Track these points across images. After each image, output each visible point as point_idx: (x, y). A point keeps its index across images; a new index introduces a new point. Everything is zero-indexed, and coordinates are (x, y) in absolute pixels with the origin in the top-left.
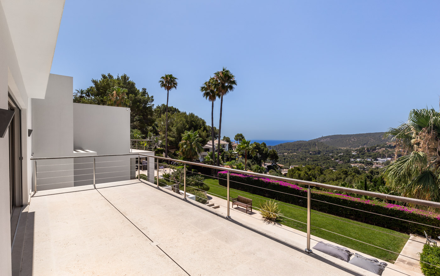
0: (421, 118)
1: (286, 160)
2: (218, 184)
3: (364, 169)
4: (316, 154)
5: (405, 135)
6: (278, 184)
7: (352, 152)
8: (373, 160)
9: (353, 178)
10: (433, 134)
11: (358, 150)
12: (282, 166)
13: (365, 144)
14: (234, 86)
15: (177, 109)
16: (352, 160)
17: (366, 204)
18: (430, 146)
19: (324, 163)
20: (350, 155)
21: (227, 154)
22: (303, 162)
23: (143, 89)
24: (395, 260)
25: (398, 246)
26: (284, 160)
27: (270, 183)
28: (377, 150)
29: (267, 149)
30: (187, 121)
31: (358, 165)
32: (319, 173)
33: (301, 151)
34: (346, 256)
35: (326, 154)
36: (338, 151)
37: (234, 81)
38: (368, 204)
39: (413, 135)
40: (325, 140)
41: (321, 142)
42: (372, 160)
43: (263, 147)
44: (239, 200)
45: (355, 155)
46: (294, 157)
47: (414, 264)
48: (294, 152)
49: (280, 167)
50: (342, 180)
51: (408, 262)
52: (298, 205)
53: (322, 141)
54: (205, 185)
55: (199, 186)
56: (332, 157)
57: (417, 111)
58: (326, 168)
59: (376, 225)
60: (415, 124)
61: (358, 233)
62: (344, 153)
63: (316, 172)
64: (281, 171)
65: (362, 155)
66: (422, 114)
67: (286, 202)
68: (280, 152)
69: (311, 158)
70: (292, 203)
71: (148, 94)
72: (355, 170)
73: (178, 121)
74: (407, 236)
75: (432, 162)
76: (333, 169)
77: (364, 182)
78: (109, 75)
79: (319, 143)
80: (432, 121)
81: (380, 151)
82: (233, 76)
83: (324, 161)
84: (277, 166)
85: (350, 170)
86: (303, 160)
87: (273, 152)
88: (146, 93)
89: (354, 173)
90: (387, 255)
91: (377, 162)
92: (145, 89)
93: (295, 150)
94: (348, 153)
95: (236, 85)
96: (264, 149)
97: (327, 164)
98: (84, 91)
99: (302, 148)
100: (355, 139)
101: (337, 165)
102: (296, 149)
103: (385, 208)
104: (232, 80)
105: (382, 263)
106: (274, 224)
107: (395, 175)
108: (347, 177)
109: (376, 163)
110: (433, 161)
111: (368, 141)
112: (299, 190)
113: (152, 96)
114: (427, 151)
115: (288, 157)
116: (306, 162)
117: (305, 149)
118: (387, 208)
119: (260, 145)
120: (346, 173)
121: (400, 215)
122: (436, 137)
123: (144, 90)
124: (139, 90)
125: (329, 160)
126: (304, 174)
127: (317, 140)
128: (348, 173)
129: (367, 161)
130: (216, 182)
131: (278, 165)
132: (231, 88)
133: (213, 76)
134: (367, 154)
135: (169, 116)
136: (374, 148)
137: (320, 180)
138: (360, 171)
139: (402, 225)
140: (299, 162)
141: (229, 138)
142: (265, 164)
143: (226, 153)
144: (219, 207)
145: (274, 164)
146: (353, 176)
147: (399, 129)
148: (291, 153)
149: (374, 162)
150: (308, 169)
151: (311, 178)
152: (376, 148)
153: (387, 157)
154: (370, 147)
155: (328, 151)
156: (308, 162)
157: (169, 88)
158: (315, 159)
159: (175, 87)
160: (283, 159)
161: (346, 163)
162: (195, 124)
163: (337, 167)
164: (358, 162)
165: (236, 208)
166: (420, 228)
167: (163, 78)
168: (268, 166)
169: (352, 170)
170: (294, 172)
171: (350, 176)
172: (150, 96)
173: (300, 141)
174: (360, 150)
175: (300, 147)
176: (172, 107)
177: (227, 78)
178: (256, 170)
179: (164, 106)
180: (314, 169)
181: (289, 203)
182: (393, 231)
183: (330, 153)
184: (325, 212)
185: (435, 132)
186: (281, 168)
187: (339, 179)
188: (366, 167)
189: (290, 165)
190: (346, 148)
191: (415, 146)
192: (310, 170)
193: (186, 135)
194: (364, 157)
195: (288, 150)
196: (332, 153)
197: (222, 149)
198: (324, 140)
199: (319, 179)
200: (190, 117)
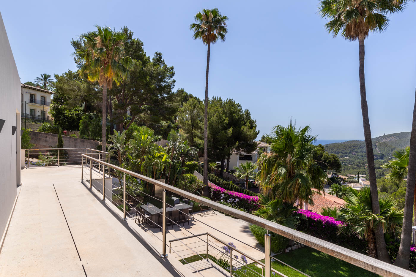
4: (378, 159)
12: (345, 178)
22: (361, 170)
23: (156, 53)
33: (355, 154)
40: (389, 140)
46: (346, 163)
48: (346, 156)
53: (384, 140)
71: (164, 63)
79: (380, 144)
84: (338, 178)
86: (361, 166)
87: (333, 158)
88: (161, 62)
92: (160, 54)
93: (346, 153)
99: (356, 150)
102: (348, 151)
113: (171, 66)
116: (365, 170)
117: (360, 152)
124: (149, 58)
127: (378, 139)
131: (339, 176)
140: (355, 170)
145: (334, 175)
148: (342, 158)
172: (168, 67)
173: (353, 141)
175: (354, 149)
198: (387, 139)
200: (229, 106)
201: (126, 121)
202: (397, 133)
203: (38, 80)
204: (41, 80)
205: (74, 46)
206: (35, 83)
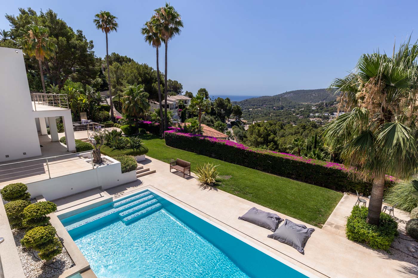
0: (371, 65)
1: (251, 116)
2: (165, 144)
3: (321, 123)
4: (279, 109)
5: (350, 87)
6: (224, 144)
7: (312, 107)
8: (330, 114)
9: (310, 132)
10: (380, 85)
11: (317, 105)
12: (246, 122)
13: (325, 99)
14: (180, 28)
15: (131, 59)
16: (311, 114)
17: (307, 163)
18: (374, 101)
19: (286, 118)
20: (310, 110)
21: (189, 111)
22: (267, 118)
23: (78, 31)
24: (324, 224)
25: (330, 206)
26: (248, 116)
27: (216, 143)
28: (334, 105)
29: (231, 104)
30: (139, 73)
31: (316, 120)
32: (280, 128)
33: (265, 106)
34: (275, 224)
35: (289, 109)
36: (300, 106)
37: (180, 21)
38: (309, 164)
39: (359, 88)
40: (289, 95)
41: (285, 98)
42: (328, 114)
43: (227, 103)
44: (177, 163)
45: (315, 110)
46: (258, 113)
47: (341, 227)
48: (259, 108)
49: (243, 122)
50: (300, 134)
51: (336, 225)
52: (243, 166)
53: (286, 96)
54: (142, 147)
55: (135, 149)
56: (294, 112)
57: (368, 57)
58: (287, 123)
59: (315, 184)
60: (364, 73)
61: (294, 195)
62: (305, 108)
63: (277, 127)
64: (244, 127)
65: (321, 110)
66: (373, 60)
67: (231, 162)
68: (245, 107)
69: (274, 113)
70: (237, 164)
71: (85, 38)
72: (313, 124)
73: (129, 72)
74: (341, 194)
75: (373, 120)
76: (293, 123)
77: (315, 137)
78: (30, 10)
79: (282, 98)
80: (381, 69)
81: (337, 106)
82: (178, 15)
83: (286, 117)
84: (240, 122)
85: (309, 124)
86: (267, 115)
87: (237, 108)
88: (83, 37)
89: (311, 127)
90: (317, 219)
91: (333, 116)
93: (260, 106)
94: (308, 108)
95: (183, 26)
96: (228, 104)
97: (288, 119)
98: (7, 32)
99: (266, 103)
100: (317, 94)
101: (297, 120)
102: (261, 104)
103: (324, 167)
104: (178, 20)
105: (310, 230)
106: (210, 189)
107: (333, 135)
108: (304, 131)
109: (331, 118)
110: (375, 118)
111: (328, 96)
112: (244, 150)
113: (91, 40)
114: (370, 107)
115: (252, 113)
116: (269, 117)
117: (269, 105)
118: (327, 168)
119: (224, 101)
120: (304, 128)
121: (337, 175)
122: (383, 90)
123: (80, 32)
125: (291, 115)
126: (264, 130)
127: (281, 95)
128: (306, 127)
129: (324, 116)
130: (163, 142)
131: (242, 120)
132: (177, 30)
133: (154, 14)
134: (326, 109)
135: (118, 67)
136: (331, 103)
137: (280, 135)
138: (317, 125)
139: (338, 184)
140: (263, 118)
141: (192, 94)
142: (229, 120)
143: (188, 109)
144: (156, 172)
145: (238, 120)
146: (310, 130)
147: (346, 80)
148: (256, 108)
149: (331, 117)
150: (270, 124)
151: (270, 133)
152: (333, 103)
153: (342, 112)
154: (329, 102)
155: (291, 106)
156: (271, 117)
157: (107, 30)
158: (277, 114)
159: (115, 29)
160: (248, 114)
161: (306, 117)
162: (149, 77)
163: (298, 122)
164: (317, 117)
165: (173, 173)
166: (354, 186)
167: (98, 15)
168: (231, 122)
169: (310, 124)
170: (254, 128)
171: (307, 130)
172: (88, 41)
173: (265, 96)
174: (319, 104)
175: (265, 103)
176: (126, 56)
177: (171, 18)
178: (217, 127)
179: (115, 56)
180: (275, 124)
181: (235, 164)
182: (329, 190)
183: (292, 109)
184: (268, 172)
185: (383, 83)
186: (245, 124)
187: (297, 134)
188: (322, 121)
189: (253, 121)
190: (307, 103)
191: (359, 100)
192: (271, 125)
193: (127, 90)
194: (322, 112)
195: (252, 106)
196: (294, 108)
197: (183, 105)
198: (287, 95)
199: (279, 133)
200: (144, 69)
201: (62, 78)
202: (294, 90)
205: (8, 20)
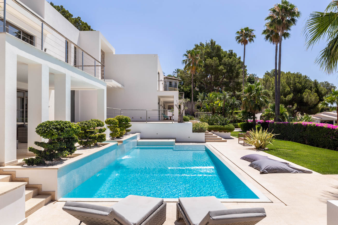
78: (201, 44)
144: (226, 142)
159: (253, 40)
167: (238, 33)
203: (174, 73)
204: (176, 72)
206: (173, 75)
